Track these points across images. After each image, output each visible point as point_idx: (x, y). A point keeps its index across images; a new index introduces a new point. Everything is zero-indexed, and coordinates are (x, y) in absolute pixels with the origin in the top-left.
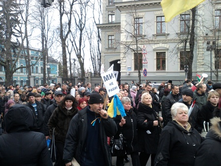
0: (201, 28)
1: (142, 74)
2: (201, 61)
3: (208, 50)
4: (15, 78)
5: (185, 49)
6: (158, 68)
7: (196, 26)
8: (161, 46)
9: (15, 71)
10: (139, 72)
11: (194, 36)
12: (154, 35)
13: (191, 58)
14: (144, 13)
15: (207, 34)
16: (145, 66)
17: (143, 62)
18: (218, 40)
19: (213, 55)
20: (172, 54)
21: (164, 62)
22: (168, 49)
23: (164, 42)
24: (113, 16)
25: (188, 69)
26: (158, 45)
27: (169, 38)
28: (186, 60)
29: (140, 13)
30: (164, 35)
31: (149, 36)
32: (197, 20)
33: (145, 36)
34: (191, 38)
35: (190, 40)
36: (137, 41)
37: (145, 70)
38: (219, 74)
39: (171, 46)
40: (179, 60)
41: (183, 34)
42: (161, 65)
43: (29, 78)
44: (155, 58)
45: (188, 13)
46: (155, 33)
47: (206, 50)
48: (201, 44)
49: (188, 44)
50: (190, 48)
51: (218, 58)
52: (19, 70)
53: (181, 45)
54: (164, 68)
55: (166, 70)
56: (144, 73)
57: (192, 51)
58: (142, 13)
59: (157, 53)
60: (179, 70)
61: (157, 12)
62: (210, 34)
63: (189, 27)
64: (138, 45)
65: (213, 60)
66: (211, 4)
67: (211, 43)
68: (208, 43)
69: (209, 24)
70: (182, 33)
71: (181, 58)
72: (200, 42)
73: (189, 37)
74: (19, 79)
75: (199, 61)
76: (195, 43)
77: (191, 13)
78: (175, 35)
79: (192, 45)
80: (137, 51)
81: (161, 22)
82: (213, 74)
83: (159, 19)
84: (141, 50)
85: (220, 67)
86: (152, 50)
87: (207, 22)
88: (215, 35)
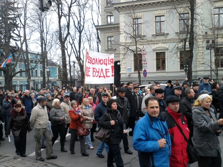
0: (201, 27)
1: (142, 75)
2: (201, 60)
3: (207, 49)
4: (15, 82)
5: (185, 48)
6: (158, 68)
7: (195, 24)
8: (160, 46)
9: (14, 75)
10: (139, 73)
11: (193, 35)
12: (153, 35)
13: (191, 57)
14: (143, 13)
15: (206, 33)
16: (144, 67)
17: (143, 62)
18: (217, 38)
19: (213, 54)
20: (172, 54)
21: (164, 62)
22: (167, 49)
23: (164, 42)
24: (112, 17)
25: (187, 68)
26: (158, 45)
27: (169, 37)
28: (186, 59)
29: (139, 14)
30: (163, 35)
31: (148, 37)
32: (196, 19)
33: (144, 36)
34: (190, 37)
35: (190, 39)
36: (136, 42)
37: (145, 71)
38: (219, 72)
39: (170, 46)
40: (179, 60)
41: (183, 33)
42: (161, 65)
43: (28, 82)
44: (155, 58)
45: (186, 12)
46: (155, 33)
47: (205, 49)
48: (201, 43)
49: (187, 43)
50: (190, 47)
51: (218, 57)
52: (18, 75)
53: (181, 45)
54: (164, 68)
55: (166, 70)
56: (144, 74)
57: (191, 51)
58: (141, 13)
59: (156, 53)
60: (179, 69)
61: (155, 12)
62: (210, 33)
63: (188, 26)
64: (138, 46)
65: (213, 59)
66: (209, 2)
67: (211, 41)
68: (208, 42)
69: (207, 22)
70: (181, 33)
71: (181, 57)
72: (199, 41)
73: (189, 36)
74: (18, 84)
75: (199, 60)
76: (195, 42)
77: (190, 12)
78: (175, 35)
79: (191, 44)
80: (137, 51)
81: (160, 22)
82: (213, 73)
83: (158, 19)
84: (141, 51)
85: (220, 65)
86: (152, 50)
87: (205, 20)
88: (214, 33)
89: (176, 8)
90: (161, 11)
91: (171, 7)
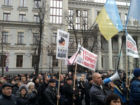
0: (45, 42)
1: (5, 70)
2: (45, 62)
3: (48, 55)
5: (35, 54)
6: (17, 65)
7: (42, 40)
8: (20, 51)
10: (3, 69)
11: (41, 47)
12: (15, 44)
13: (39, 60)
14: (10, 29)
15: (48, 46)
16: (7, 64)
17: (6, 61)
18: (54, 50)
19: (51, 59)
20: (27, 57)
21: (22, 62)
22: (24, 54)
23: (22, 49)
25: (36, 67)
26: (18, 50)
27: (26, 46)
28: (35, 61)
30: (22, 44)
31: (11, 45)
32: (43, 38)
33: (9, 44)
34: (38, 48)
35: (38, 49)
36: (2, 47)
37: (7, 67)
38: (54, 69)
39: (26, 52)
40: (31, 61)
41: (34, 45)
42: (19, 64)
44: (16, 59)
45: (37, 33)
46: (17, 43)
47: (47, 55)
48: (45, 52)
49: (37, 51)
50: (38, 54)
51: (54, 60)
53: (33, 52)
54: (21, 66)
55: (23, 67)
56: (6, 69)
57: (39, 56)
58: (8, 29)
59: (17, 55)
60: (31, 67)
61: (18, 30)
62: (50, 46)
63: (38, 41)
65: (52, 62)
66: (50, 29)
67: (50, 51)
68: (49, 51)
69: (49, 40)
71: (33, 60)
72: (44, 50)
73: (38, 47)
75: (43, 61)
76: (41, 51)
77: (39, 33)
78: (30, 45)
79: (39, 52)
81: (21, 36)
82: (51, 70)
83: (20, 34)
84: (5, 53)
85: (55, 65)
86: (14, 53)
87: (48, 39)
88: (52, 47)
89: (31, 30)
90: (22, 30)
91: (28, 28)
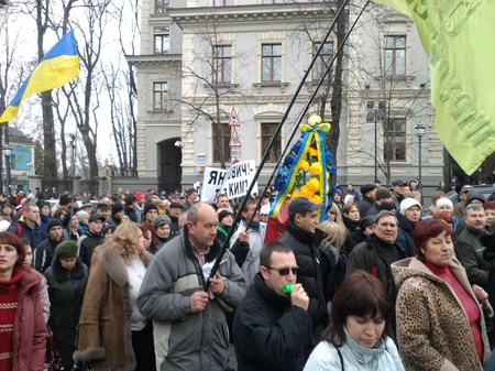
0: (356, 73)
2: (356, 143)
3: (369, 120)
5: (322, 116)
7: (344, 67)
8: (271, 109)
11: (341, 90)
12: (255, 85)
13: (336, 136)
14: (235, 35)
15: (368, 87)
16: (235, 153)
17: (232, 144)
18: (390, 98)
19: (381, 132)
20: (294, 127)
23: (278, 101)
24: (165, 39)
26: (265, 106)
27: (289, 91)
29: (226, 35)
30: (278, 85)
31: (244, 88)
32: (347, 56)
33: (236, 86)
34: (334, 94)
35: (333, 98)
36: (217, 97)
37: (236, 162)
38: (392, 171)
44: (259, 135)
46: (259, 81)
47: (365, 120)
48: (356, 108)
49: (328, 107)
50: (333, 115)
51: (390, 138)
53: (314, 109)
54: (277, 157)
57: (336, 124)
58: (230, 35)
59: (262, 124)
61: (263, 34)
62: (375, 86)
63: (330, 71)
64: (221, 107)
65: (381, 142)
66: (376, 22)
67: (377, 105)
68: (370, 106)
69: (371, 64)
70: (315, 83)
72: (353, 102)
73: (331, 92)
75: (352, 142)
76: (343, 104)
77: (336, 40)
79: (336, 109)
80: (218, 118)
81: (272, 57)
82: (380, 172)
83: (268, 50)
84: (228, 117)
85: (394, 156)
86: (252, 118)
87: (367, 60)
88: (384, 88)
89: (306, 30)
90: (276, 33)
91: (297, 25)
